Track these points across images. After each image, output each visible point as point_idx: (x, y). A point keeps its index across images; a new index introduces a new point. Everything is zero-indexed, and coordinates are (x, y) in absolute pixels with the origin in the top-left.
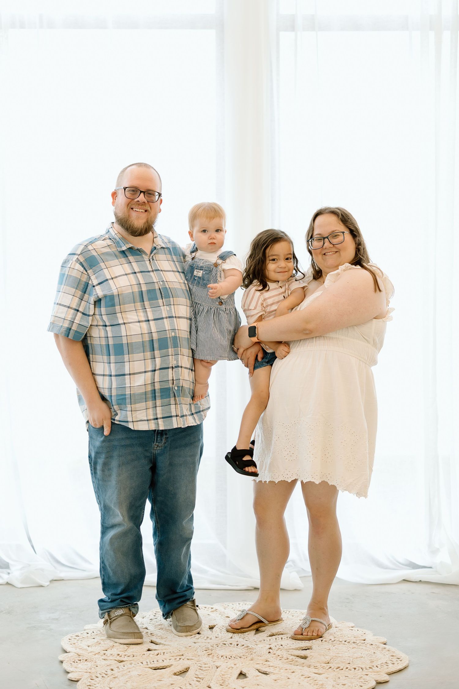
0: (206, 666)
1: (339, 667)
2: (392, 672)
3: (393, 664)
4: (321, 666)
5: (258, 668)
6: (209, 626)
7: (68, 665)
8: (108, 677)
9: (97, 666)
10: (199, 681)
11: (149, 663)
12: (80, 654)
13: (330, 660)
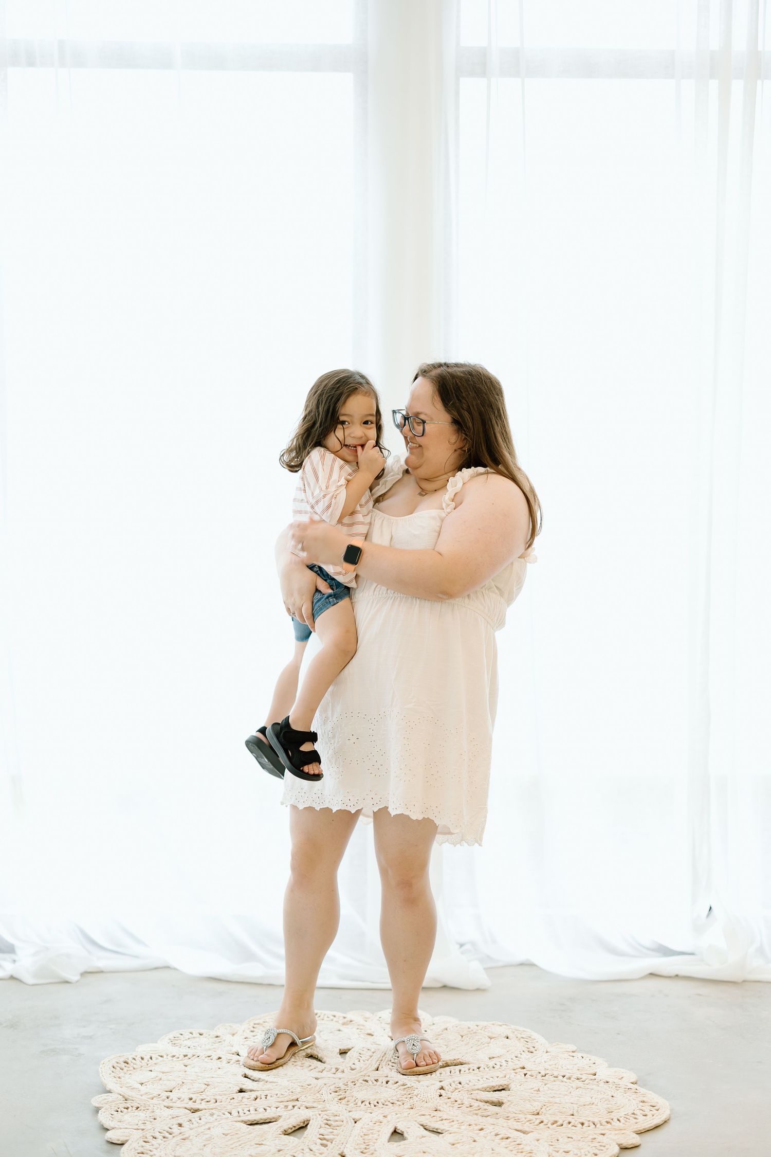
0: (337, 1118)
1: (556, 1122)
2: (644, 1129)
3: (646, 1115)
4: (526, 1118)
5: (424, 1123)
6: (340, 1050)
7: (107, 1116)
8: (174, 1137)
9: (155, 1119)
10: (326, 1145)
11: (241, 1114)
12: (127, 1097)
13: (541, 1108)
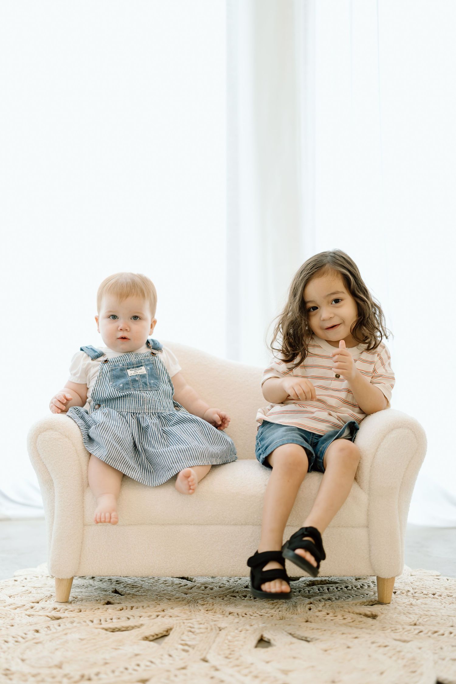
0: (201, 626)
1: (436, 632)
4: (404, 629)
5: (292, 632)
10: (187, 651)
11: (103, 622)
13: (418, 620)
